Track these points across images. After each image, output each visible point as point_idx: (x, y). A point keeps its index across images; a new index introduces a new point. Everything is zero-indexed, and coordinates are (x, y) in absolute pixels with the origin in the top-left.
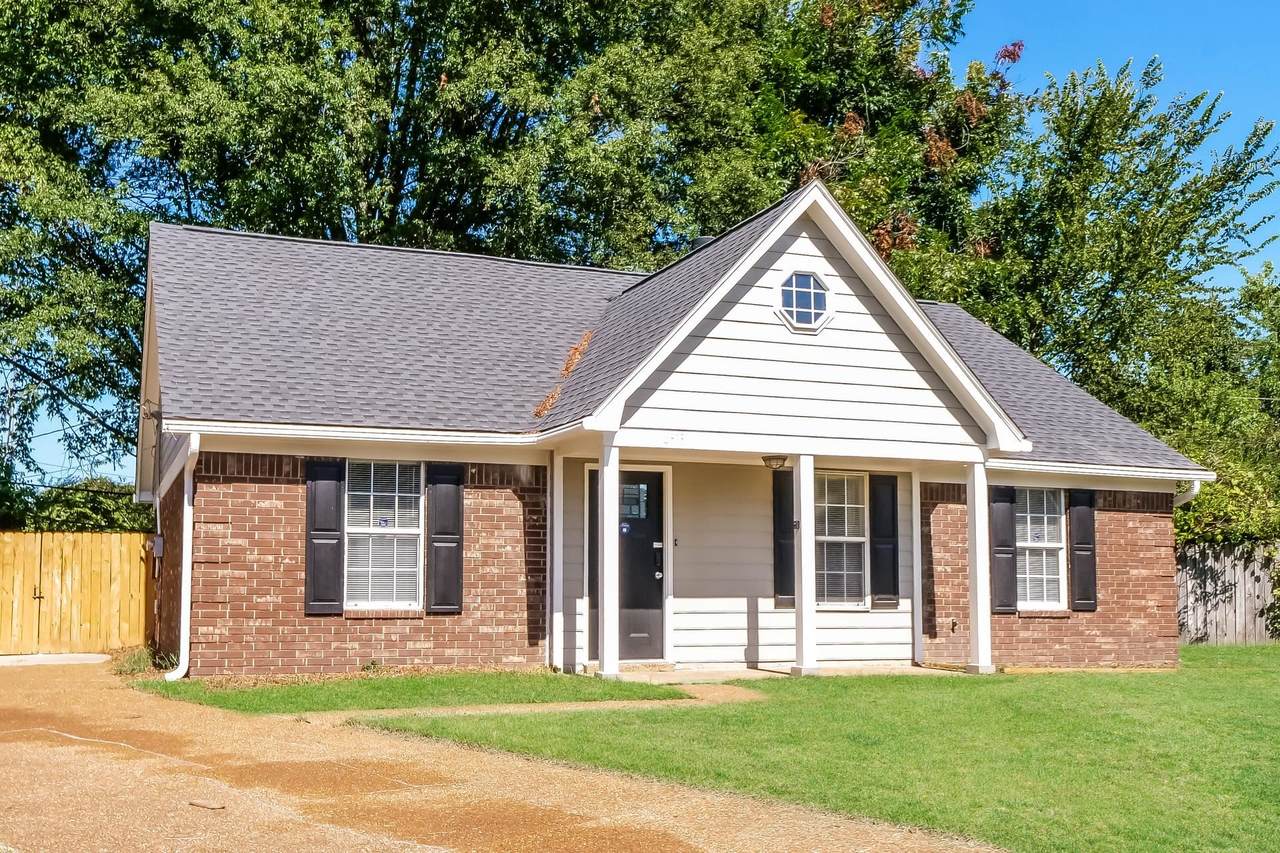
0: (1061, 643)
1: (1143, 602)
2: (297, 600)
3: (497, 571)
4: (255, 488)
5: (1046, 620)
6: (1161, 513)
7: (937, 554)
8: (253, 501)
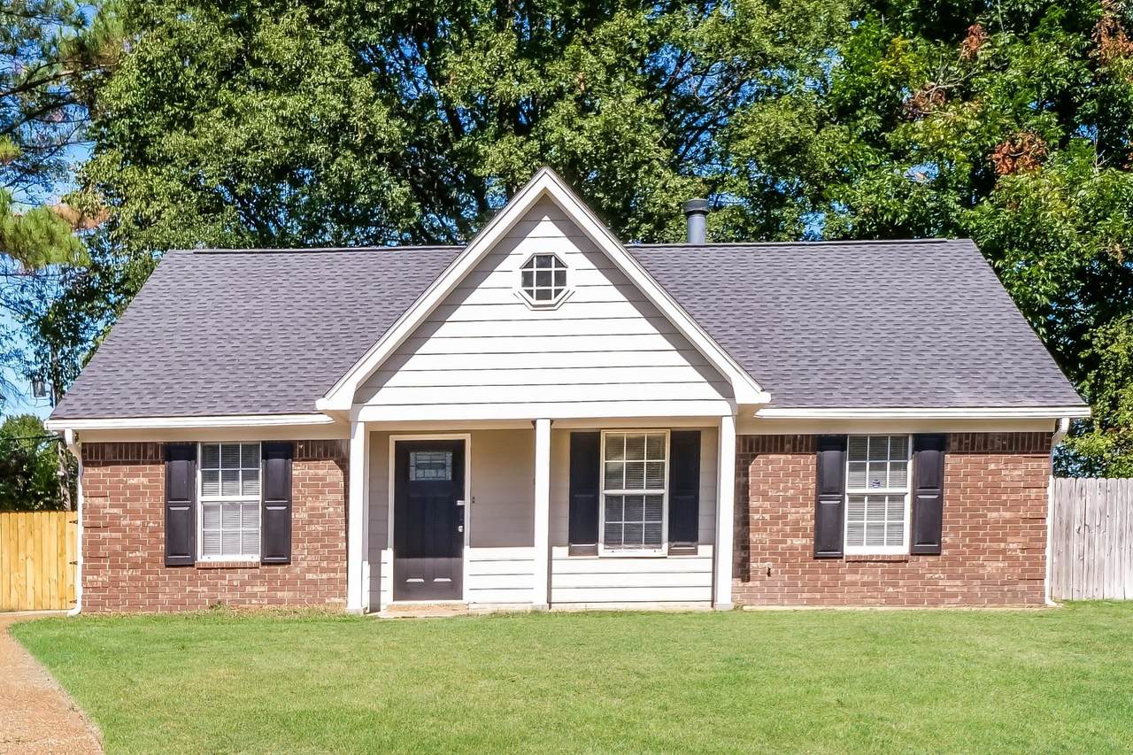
0: (895, 585)
1: (1002, 545)
2: (159, 554)
3: (320, 529)
4: (126, 468)
5: (879, 564)
6: (1033, 453)
7: (753, 503)
8: (125, 479)
